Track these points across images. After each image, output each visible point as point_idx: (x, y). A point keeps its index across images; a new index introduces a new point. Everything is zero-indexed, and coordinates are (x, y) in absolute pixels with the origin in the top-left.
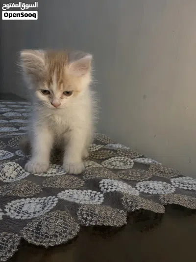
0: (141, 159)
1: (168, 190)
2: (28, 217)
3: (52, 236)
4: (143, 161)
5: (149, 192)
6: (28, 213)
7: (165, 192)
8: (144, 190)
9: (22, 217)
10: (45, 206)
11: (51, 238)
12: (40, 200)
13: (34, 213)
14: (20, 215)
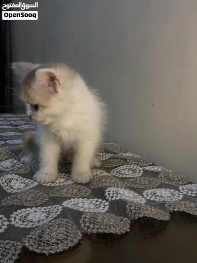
0: (151, 167)
1: (175, 197)
2: (32, 225)
3: (54, 243)
4: (152, 169)
5: (156, 200)
6: (32, 222)
7: (172, 199)
8: (151, 197)
9: (26, 225)
10: (50, 215)
11: (52, 245)
12: (45, 209)
13: (39, 222)
14: (25, 223)
